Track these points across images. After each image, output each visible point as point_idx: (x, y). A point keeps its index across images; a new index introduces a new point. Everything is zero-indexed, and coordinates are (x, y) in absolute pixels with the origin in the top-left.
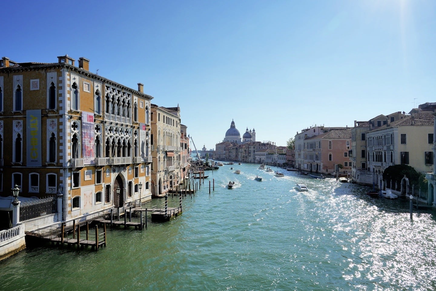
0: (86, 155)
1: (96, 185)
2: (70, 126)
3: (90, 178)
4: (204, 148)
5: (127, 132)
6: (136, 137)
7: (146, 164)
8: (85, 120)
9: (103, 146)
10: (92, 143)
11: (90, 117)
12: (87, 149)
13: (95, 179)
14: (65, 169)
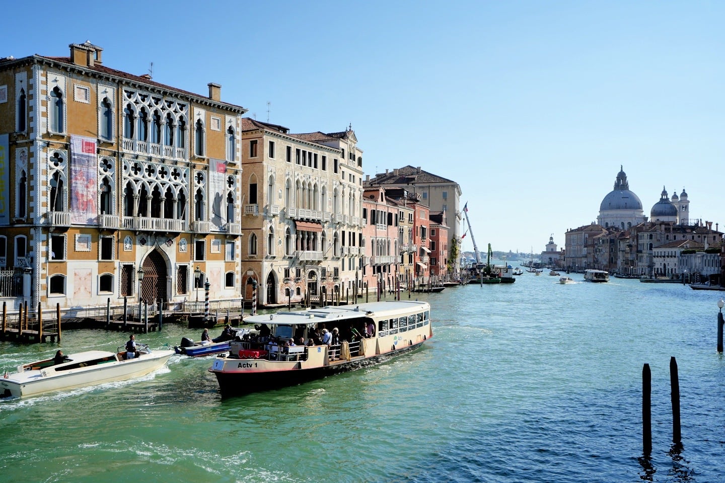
0: (78, 208)
1: (100, 262)
2: (47, 158)
3: (88, 247)
4: (551, 243)
5: (176, 174)
6: (201, 185)
7: (226, 237)
8: (77, 148)
9: (116, 195)
10: (91, 190)
11: (88, 144)
12: (80, 198)
13: (98, 250)
14: (35, 228)
